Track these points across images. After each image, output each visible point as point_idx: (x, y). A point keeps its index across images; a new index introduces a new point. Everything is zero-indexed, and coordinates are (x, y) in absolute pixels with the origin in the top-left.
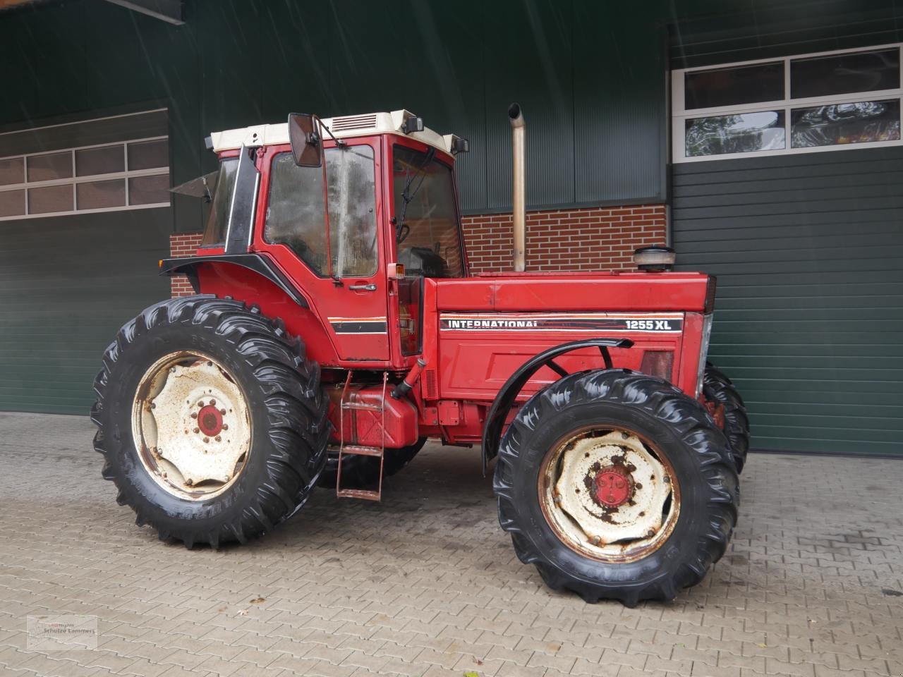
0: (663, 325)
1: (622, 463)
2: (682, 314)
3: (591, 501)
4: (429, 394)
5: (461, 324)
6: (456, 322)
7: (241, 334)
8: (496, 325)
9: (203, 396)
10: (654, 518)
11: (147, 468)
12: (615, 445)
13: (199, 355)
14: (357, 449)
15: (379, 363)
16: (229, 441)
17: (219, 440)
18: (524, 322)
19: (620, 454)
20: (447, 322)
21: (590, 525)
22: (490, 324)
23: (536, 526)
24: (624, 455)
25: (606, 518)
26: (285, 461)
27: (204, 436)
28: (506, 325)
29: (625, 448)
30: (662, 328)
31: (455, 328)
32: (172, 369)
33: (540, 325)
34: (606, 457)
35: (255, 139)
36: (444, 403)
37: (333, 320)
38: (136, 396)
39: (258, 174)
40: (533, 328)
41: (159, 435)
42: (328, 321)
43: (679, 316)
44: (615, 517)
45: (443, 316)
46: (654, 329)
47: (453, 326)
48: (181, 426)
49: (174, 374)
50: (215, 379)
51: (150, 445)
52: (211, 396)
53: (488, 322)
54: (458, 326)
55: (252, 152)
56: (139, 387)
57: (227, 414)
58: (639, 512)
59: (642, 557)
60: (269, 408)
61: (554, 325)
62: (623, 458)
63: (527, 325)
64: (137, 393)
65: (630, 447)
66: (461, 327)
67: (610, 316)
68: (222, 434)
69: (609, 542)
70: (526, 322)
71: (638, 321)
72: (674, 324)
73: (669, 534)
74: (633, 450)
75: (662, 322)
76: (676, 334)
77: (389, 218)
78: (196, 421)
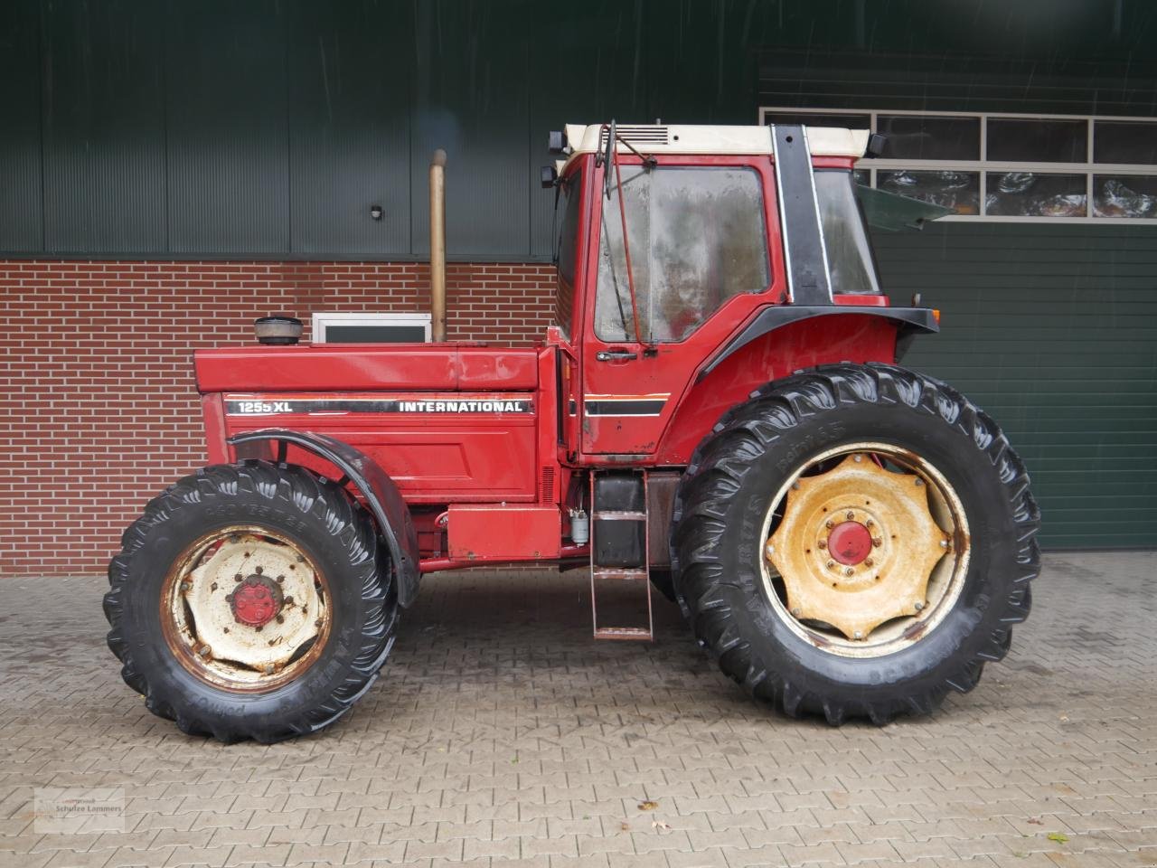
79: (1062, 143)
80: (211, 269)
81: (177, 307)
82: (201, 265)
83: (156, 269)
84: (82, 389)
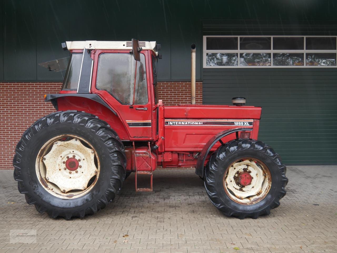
0: (247, 124)
1: (247, 171)
2: (253, 120)
3: (236, 184)
4: (161, 150)
5: (173, 123)
6: (171, 123)
7: (98, 127)
8: (187, 124)
9: (69, 154)
10: (259, 188)
11: (43, 186)
12: (244, 165)
13: (74, 136)
14: (143, 172)
15: (147, 138)
16: (82, 172)
17: (77, 172)
18: (198, 123)
19: (246, 167)
20: (167, 122)
21: (237, 193)
22: (185, 123)
23: (223, 195)
24: (247, 168)
25: (241, 190)
26: (118, 179)
27: (69, 171)
28: (191, 124)
29: (248, 165)
30: (246, 125)
31: (171, 125)
32: (56, 142)
33: (204, 123)
34: (241, 169)
35: (90, 46)
36: (165, 153)
37: (128, 121)
38: (38, 155)
39: (93, 61)
40: (201, 125)
41: (47, 172)
42: (126, 122)
43: (252, 121)
44: (244, 189)
45: (166, 120)
46: (244, 125)
47: (170, 124)
48: (57, 167)
49: (56, 145)
50: (78, 146)
51: (43, 176)
52: (74, 154)
53: (184, 123)
54: (172, 124)
55: (89, 51)
56: (40, 151)
57: (81, 161)
58: (252, 186)
59: (259, 202)
60: (112, 158)
61: (209, 124)
62: (247, 169)
63: (199, 124)
64: (39, 153)
65: (250, 165)
66: (173, 124)
67: (229, 121)
68: (79, 169)
69: (244, 198)
70: (198, 122)
71: (238, 122)
72: (250, 123)
73: (268, 193)
74: (250, 166)
75: (246, 123)
76: (251, 127)
77: (152, 83)
78: (65, 165)
79: (297, 44)
80: (48, 84)
81: (39, 95)
82: (46, 83)
83: (33, 85)
84: (14, 118)
